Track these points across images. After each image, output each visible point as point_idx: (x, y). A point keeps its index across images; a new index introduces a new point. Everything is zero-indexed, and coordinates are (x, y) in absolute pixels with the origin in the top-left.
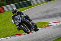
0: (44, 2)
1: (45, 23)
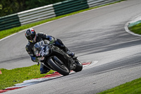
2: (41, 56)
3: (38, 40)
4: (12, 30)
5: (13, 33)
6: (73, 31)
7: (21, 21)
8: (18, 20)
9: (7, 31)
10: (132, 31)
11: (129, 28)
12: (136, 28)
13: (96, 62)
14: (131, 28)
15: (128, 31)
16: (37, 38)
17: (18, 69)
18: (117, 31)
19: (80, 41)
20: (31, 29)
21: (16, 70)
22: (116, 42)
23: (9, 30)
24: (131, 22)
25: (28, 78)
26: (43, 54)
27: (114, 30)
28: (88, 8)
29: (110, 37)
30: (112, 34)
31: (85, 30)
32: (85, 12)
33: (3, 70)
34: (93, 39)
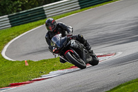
4: (38, 22)
5: (38, 25)
6: (97, 23)
7: (46, 14)
8: (44, 13)
9: (33, 24)
13: (120, 53)
17: (45, 61)
19: (104, 33)
21: (42, 61)
23: (35, 23)
25: (54, 70)
31: (109, 22)
33: (30, 61)
34: (117, 31)
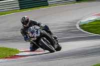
0: (14, 10)
1: (12, 50)
2: (34, 37)
3: (30, 25)
10: (82, 28)
11: (80, 26)
12: (85, 27)
14: (82, 26)
15: (78, 28)
16: (30, 23)
18: (69, 27)
20: (26, 17)
22: (68, 36)
24: (82, 21)
26: (36, 35)
27: (67, 25)
28: (48, 5)
29: (63, 32)
30: (65, 29)
32: (44, 8)
